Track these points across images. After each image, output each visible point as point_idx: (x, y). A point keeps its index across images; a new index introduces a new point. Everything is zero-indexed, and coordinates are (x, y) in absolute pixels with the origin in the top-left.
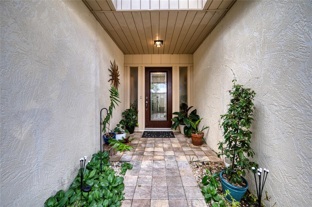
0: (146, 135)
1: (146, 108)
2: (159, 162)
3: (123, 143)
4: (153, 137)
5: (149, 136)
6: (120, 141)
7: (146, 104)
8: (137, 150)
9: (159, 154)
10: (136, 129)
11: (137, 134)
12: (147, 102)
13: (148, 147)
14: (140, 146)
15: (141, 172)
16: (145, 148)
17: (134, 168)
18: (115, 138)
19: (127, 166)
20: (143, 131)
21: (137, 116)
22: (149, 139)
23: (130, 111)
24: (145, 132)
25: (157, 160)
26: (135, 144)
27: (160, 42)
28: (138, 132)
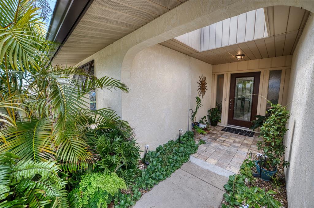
0: (225, 129)
1: (229, 108)
2: (225, 146)
3: (204, 130)
4: (231, 132)
5: (228, 131)
6: (202, 129)
7: (229, 104)
8: (213, 136)
9: (227, 143)
10: (219, 124)
11: (219, 127)
12: (231, 103)
13: (222, 137)
14: (217, 135)
15: (209, 147)
16: (219, 137)
17: (206, 144)
18: (199, 126)
19: (203, 142)
20: (225, 126)
21: (221, 114)
22: (226, 133)
23: (214, 109)
24: (226, 127)
25: (224, 145)
26: (214, 133)
27: (240, 56)
28: (220, 126)
